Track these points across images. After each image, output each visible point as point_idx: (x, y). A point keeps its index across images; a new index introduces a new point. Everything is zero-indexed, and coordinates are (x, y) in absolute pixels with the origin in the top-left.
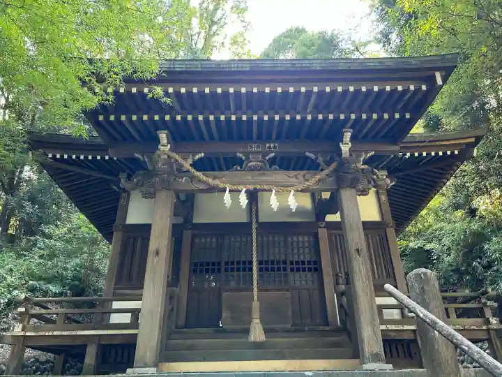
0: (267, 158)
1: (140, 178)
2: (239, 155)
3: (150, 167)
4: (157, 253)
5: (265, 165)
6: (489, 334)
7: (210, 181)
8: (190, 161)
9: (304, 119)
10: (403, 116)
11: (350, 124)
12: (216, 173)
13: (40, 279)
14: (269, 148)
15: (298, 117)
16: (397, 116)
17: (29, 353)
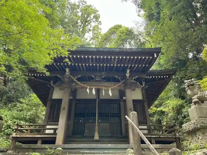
0: (102, 77)
1: (59, 83)
2: (93, 76)
3: (62, 80)
4: (64, 109)
5: (101, 80)
6: (176, 139)
7: (82, 85)
8: (76, 78)
9: (114, 66)
10: (145, 66)
11: (129, 68)
12: (85, 82)
13: (17, 119)
14: (103, 74)
15: (112, 65)
16: (144, 65)
17: (17, 143)
